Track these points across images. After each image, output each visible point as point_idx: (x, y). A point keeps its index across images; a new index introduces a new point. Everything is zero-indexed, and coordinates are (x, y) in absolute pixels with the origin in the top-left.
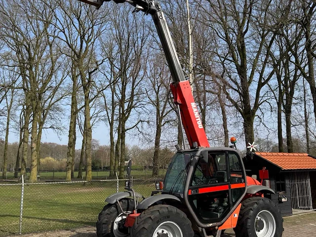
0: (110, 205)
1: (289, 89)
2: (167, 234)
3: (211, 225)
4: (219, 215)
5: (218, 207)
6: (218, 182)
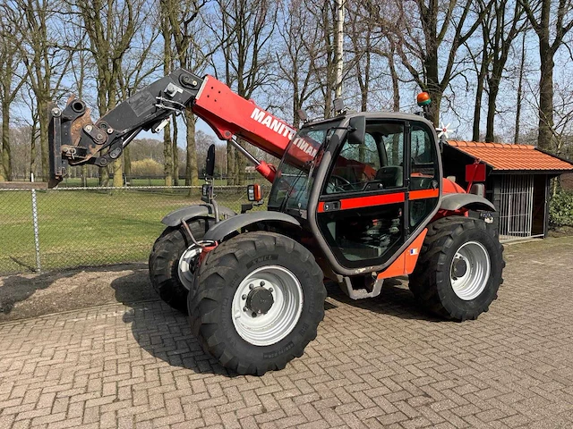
0: (170, 229)
1: (500, 54)
2: (270, 291)
3: (362, 270)
4: (380, 251)
5: (378, 236)
6: (384, 187)
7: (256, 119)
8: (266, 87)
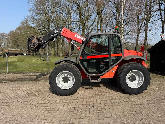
7: (76, 37)
8: (129, 26)
